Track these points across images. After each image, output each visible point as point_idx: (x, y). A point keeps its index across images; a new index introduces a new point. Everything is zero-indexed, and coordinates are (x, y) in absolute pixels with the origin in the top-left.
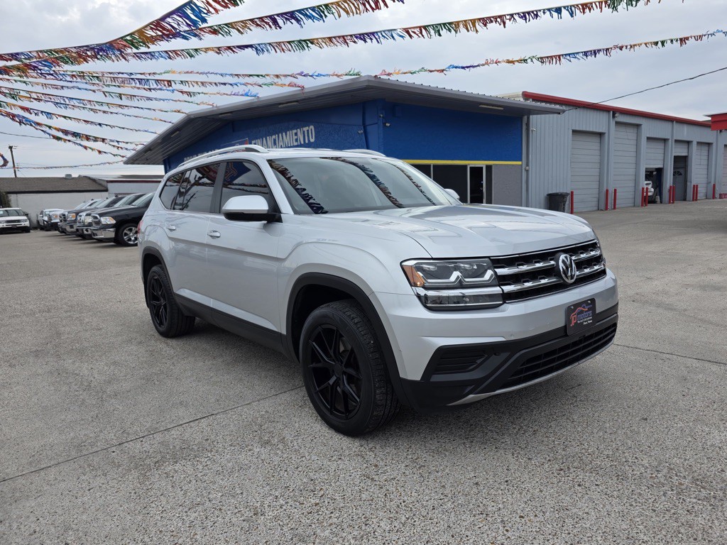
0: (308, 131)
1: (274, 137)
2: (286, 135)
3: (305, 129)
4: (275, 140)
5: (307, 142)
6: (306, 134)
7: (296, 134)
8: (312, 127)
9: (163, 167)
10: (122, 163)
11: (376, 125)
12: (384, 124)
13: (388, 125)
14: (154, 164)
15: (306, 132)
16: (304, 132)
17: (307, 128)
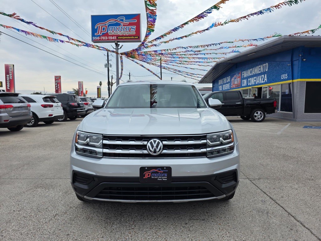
0: (265, 66)
1: (251, 69)
2: (256, 68)
3: (264, 65)
4: (251, 71)
5: (264, 71)
6: (264, 67)
7: (260, 68)
8: (267, 64)
9: (212, 84)
10: (197, 83)
11: (298, 61)
12: (302, 60)
13: (304, 60)
14: (209, 83)
15: (264, 66)
16: (263, 66)
17: (265, 64)
